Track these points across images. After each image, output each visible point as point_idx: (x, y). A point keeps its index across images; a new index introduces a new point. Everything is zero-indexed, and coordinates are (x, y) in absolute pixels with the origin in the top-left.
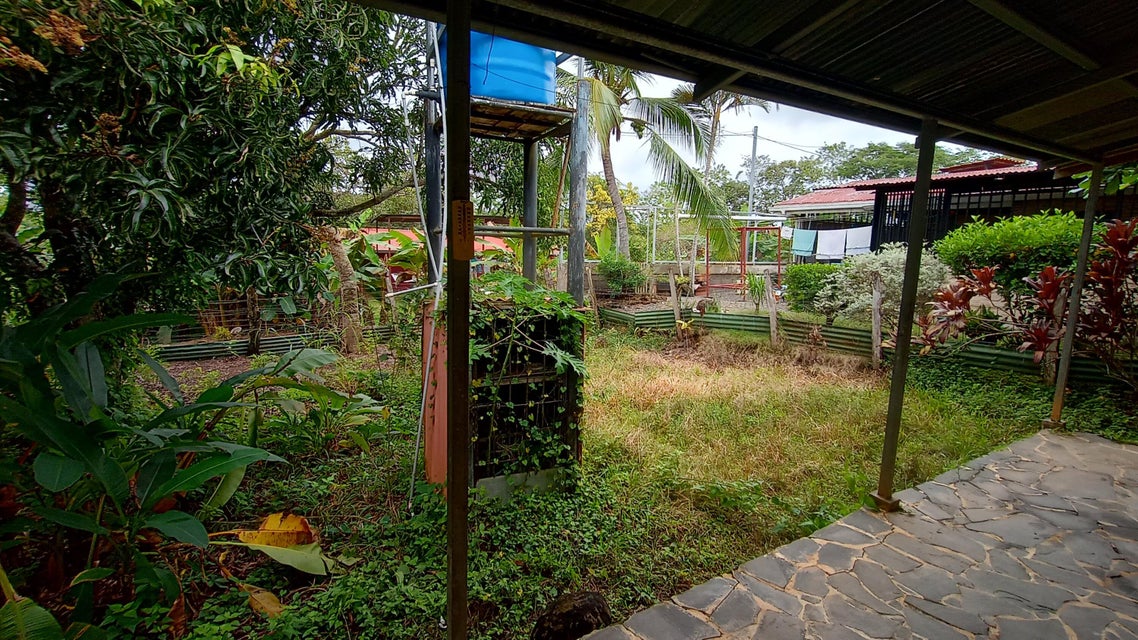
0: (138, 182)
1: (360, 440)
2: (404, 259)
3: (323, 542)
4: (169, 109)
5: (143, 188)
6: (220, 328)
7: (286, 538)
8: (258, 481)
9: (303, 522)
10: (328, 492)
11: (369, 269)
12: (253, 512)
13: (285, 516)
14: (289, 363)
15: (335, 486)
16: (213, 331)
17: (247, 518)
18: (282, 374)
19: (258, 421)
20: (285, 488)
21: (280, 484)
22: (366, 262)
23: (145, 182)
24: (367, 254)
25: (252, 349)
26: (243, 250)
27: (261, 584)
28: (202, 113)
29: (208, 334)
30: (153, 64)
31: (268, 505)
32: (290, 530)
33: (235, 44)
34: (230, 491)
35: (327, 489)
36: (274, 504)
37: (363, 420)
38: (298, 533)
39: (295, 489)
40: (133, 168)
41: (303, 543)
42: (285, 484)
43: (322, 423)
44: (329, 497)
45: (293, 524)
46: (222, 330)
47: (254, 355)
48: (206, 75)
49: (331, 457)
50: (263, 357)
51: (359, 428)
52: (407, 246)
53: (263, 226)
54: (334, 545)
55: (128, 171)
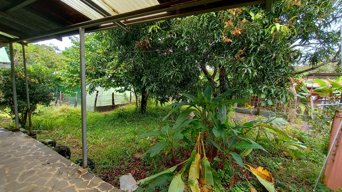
0: (245, 66)
1: (292, 155)
2: (320, 91)
3: (275, 184)
4: (255, 46)
5: (245, 68)
6: (249, 106)
7: (263, 176)
8: (255, 153)
9: (269, 174)
10: (278, 168)
11: (302, 93)
12: (253, 162)
13: (264, 169)
14: (271, 121)
15: (281, 167)
16: (247, 106)
17: (251, 163)
18: (268, 124)
19: (258, 136)
20: (264, 160)
21: (263, 158)
22: (302, 91)
23: (246, 66)
24: (302, 88)
25: (257, 113)
26: (267, 85)
27: (254, 186)
28: (264, 45)
29: (246, 106)
30: (253, 34)
31: (258, 162)
32: (265, 174)
33: (277, 23)
34: (248, 153)
35: (278, 167)
36: (260, 163)
37: (295, 148)
38: (268, 177)
39: (267, 161)
40: (244, 63)
41: (268, 181)
42: (264, 158)
43: (279, 143)
44: (278, 170)
45: (266, 173)
46: (250, 106)
47: (257, 115)
48: (266, 34)
49: (281, 156)
50: (260, 116)
51: (293, 150)
52: (323, 86)
53: (274, 78)
54: (279, 188)
55: (243, 63)
